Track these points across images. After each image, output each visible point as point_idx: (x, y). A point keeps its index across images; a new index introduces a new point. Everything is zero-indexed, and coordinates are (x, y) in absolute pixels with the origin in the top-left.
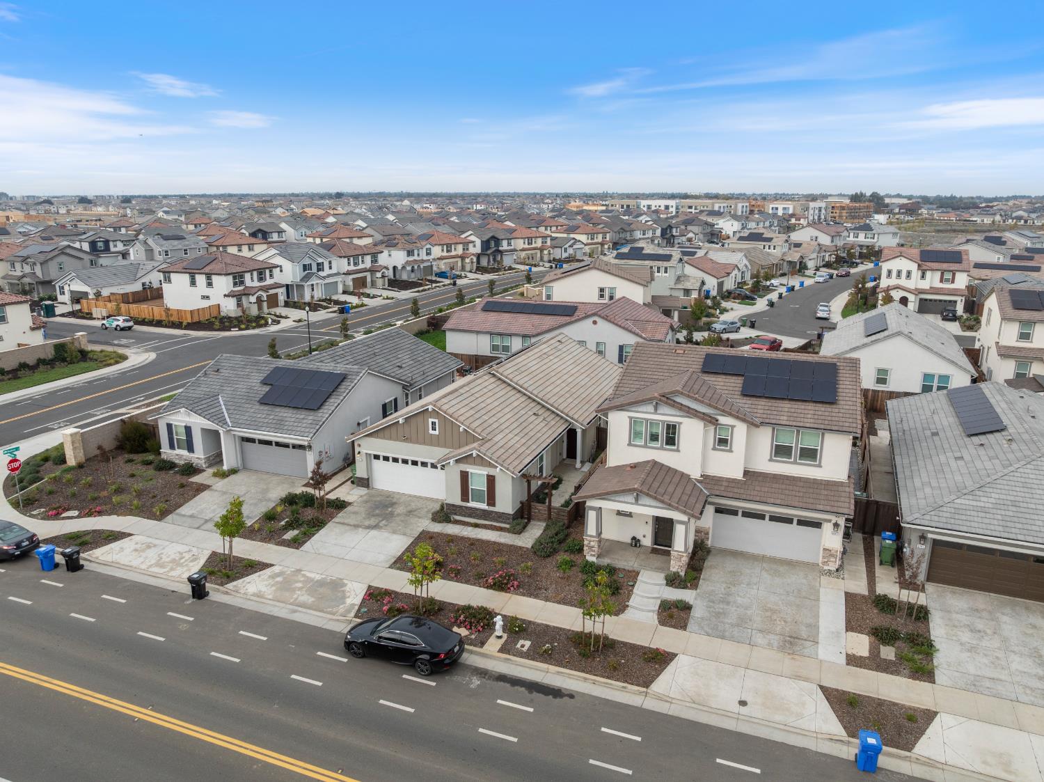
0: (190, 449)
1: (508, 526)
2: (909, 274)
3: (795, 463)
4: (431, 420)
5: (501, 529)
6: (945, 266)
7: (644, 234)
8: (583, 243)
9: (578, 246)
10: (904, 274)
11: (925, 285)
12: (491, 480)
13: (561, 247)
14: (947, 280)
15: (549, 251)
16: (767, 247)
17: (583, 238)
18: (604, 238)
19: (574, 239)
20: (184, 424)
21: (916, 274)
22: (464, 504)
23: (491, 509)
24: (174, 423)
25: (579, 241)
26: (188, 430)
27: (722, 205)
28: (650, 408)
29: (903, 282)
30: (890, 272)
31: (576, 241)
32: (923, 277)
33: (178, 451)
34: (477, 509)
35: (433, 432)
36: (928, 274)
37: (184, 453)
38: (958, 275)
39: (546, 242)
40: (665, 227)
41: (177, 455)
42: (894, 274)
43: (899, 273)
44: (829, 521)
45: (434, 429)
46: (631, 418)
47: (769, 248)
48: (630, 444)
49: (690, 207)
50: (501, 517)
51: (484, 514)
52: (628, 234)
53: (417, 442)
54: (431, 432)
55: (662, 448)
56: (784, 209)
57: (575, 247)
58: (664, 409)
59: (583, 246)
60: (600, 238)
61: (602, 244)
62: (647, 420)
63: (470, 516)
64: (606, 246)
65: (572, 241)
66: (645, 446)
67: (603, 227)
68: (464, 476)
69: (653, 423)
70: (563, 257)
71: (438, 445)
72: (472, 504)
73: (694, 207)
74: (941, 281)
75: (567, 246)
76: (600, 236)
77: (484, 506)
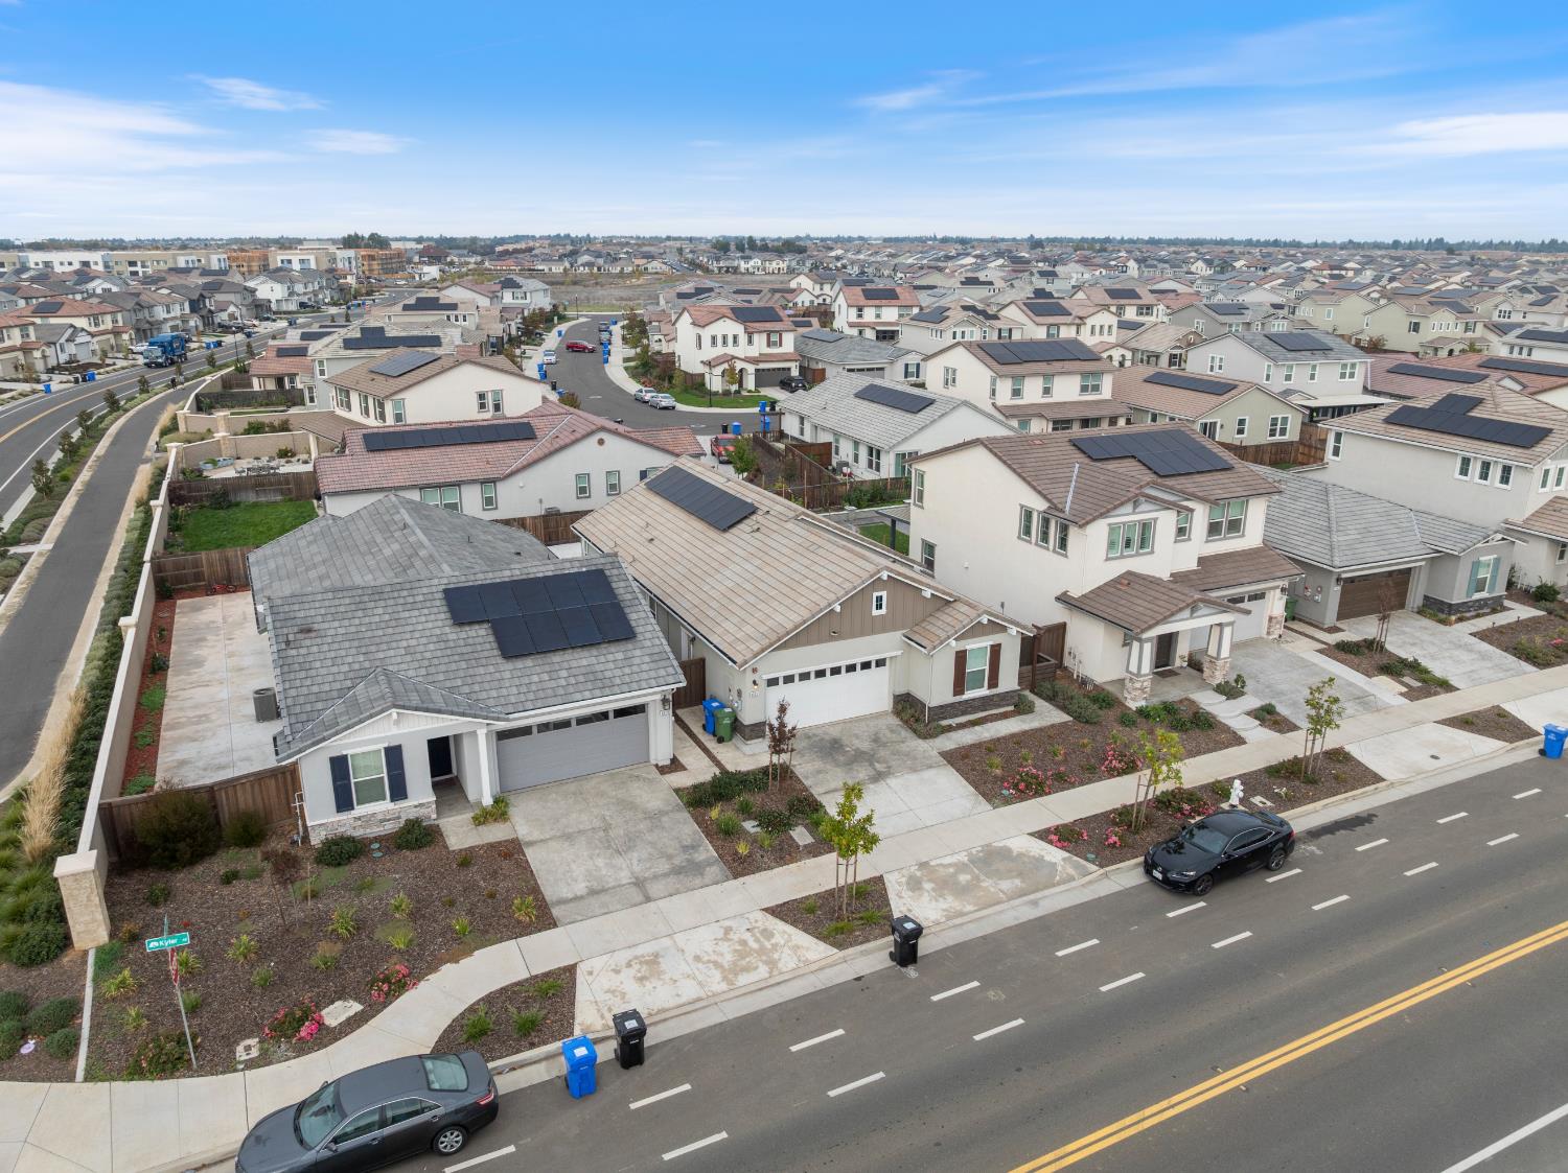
0: (399, 791)
1: (1011, 708)
2: (735, 337)
3: (1225, 538)
4: (875, 594)
5: (1005, 716)
6: (769, 326)
7: (168, 312)
8: (89, 333)
9: (82, 338)
10: (730, 340)
11: (754, 352)
12: (996, 651)
13: (55, 344)
14: (775, 344)
15: (43, 351)
16: (453, 319)
17: (81, 323)
18: (115, 321)
19: (72, 326)
20: (381, 746)
21: (743, 339)
22: (958, 698)
23: (994, 691)
24: (348, 752)
25: (83, 330)
26: (394, 755)
27: (190, 258)
28: (1129, 508)
29: (730, 350)
30: (714, 338)
31: (76, 330)
32: (750, 342)
33: (360, 810)
34: (973, 700)
35: (880, 612)
36: (756, 337)
37: (384, 806)
38: (784, 335)
39: (28, 335)
40: (195, 297)
41: (359, 818)
42: (720, 341)
43: (725, 337)
44: (1277, 587)
45: (879, 607)
46: (1109, 525)
47: (457, 320)
48: (1108, 559)
49: (132, 264)
50: (1004, 698)
51: (985, 703)
52: (146, 311)
53: (853, 635)
54: (875, 612)
55: (1138, 554)
56: (302, 261)
57: (79, 340)
58: (1144, 507)
59: (88, 338)
60: (107, 323)
61: (116, 333)
62: (1124, 524)
63: (964, 713)
64: (125, 337)
65: (70, 331)
66: (1122, 557)
67: (100, 303)
68: (961, 658)
69: (1130, 526)
70: (61, 361)
71: (884, 630)
72: (969, 695)
73: (139, 264)
74: (769, 345)
75: (62, 340)
76: (108, 318)
77: (984, 692)
